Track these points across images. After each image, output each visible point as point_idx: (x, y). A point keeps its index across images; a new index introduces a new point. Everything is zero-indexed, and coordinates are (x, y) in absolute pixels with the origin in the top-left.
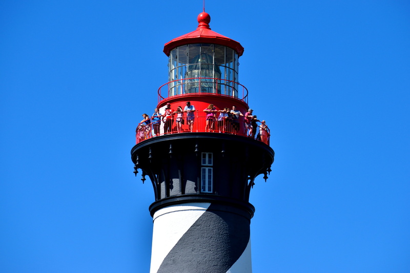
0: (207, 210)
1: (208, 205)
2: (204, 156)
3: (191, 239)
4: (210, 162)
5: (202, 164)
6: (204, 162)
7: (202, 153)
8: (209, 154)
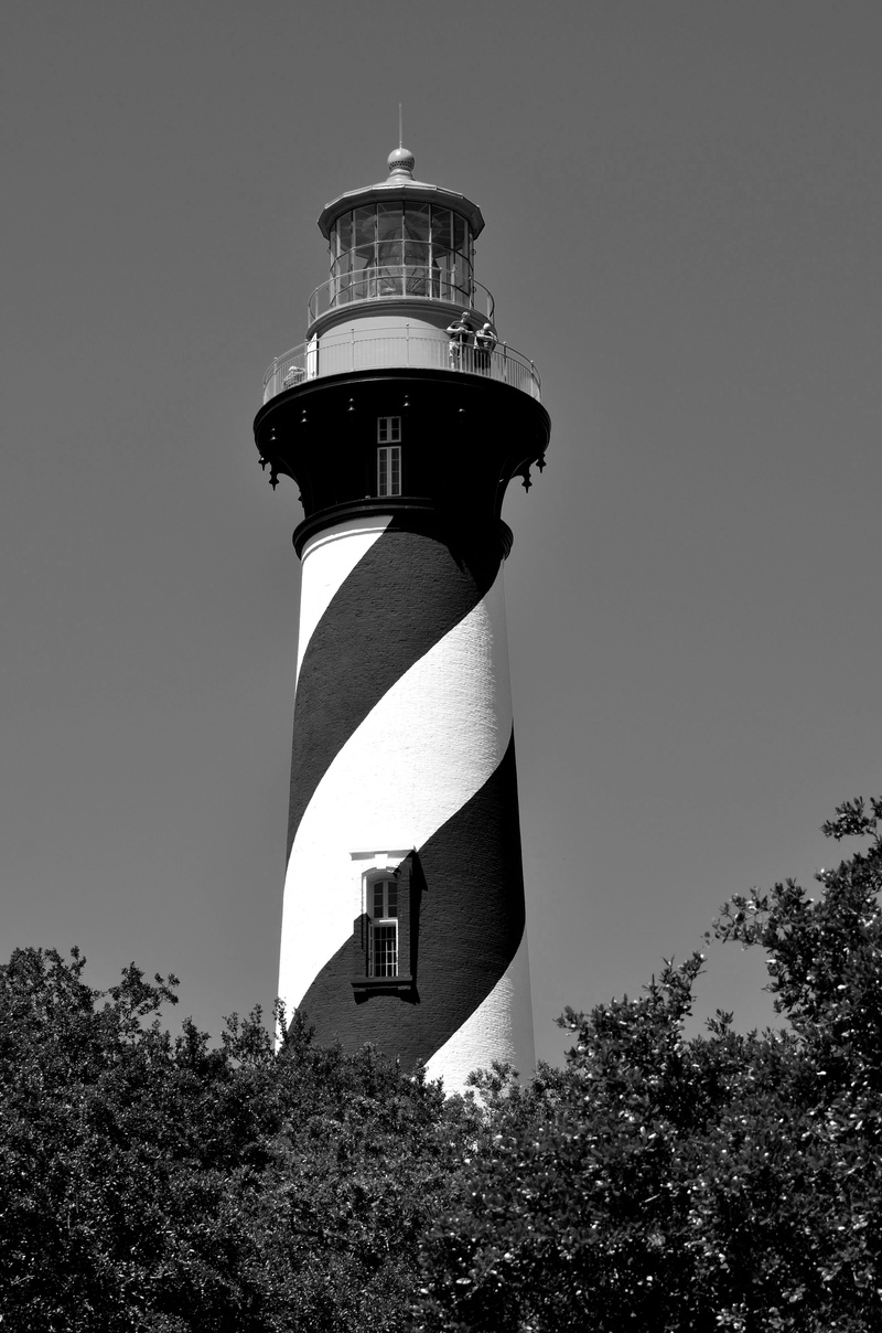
0: (386, 531)
1: (388, 519)
2: (384, 425)
3: (354, 592)
4: (395, 435)
5: (379, 442)
6: (384, 435)
7: (379, 419)
8: (393, 420)
